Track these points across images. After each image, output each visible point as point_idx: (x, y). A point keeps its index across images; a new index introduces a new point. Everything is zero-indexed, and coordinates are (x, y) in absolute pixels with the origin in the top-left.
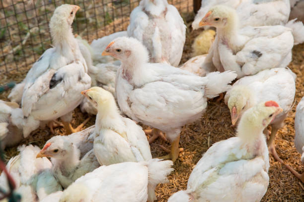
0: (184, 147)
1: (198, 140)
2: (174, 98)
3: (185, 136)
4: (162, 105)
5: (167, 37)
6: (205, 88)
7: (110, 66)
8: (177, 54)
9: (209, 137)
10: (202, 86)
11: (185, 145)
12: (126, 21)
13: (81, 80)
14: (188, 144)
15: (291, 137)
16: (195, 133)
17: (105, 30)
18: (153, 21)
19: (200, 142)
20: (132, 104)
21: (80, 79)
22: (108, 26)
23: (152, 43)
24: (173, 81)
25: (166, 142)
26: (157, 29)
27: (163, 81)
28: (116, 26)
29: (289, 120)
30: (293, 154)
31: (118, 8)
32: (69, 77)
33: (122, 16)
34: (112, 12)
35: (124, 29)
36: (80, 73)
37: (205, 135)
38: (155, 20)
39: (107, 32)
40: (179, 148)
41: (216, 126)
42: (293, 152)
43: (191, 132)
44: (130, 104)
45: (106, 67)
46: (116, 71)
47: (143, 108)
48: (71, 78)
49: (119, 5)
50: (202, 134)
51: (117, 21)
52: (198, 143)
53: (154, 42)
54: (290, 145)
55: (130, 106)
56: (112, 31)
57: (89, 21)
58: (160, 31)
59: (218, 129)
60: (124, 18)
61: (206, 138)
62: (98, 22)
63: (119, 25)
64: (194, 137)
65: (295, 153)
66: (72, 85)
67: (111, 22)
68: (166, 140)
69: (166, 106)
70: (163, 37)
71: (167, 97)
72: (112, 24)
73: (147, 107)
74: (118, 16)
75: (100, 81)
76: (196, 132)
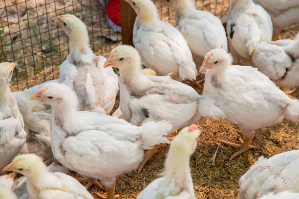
0: (120, 194)
1: (133, 186)
2: (108, 148)
3: (120, 182)
4: (96, 154)
5: (100, 83)
6: (140, 138)
7: (43, 114)
8: (111, 100)
9: (144, 182)
10: (138, 136)
11: (121, 191)
12: (56, 70)
13: (18, 136)
14: (123, 190)
15: (223, 179)
16: (130, 179)
17: (36, 78)
18: (84, 68)
19: (136, 188)
20: (66, 153)
21: (17, 133)
22: (38, 75)
23: (85, 89)
24: (108, 130)
25: (102, 190)
26: (89, 76)
27: (98, 129)
28: (46, 75)
29: (220, 162)
30: (226, 195)
31: (47, 57)
32: (6, 131)
33: (53, 64)
34: (41, 61)
35: (55, 77)
36: (17, 128)
37: (141, 180)
38: (86, 67)
39: (37, 81)
40: (115, 194)
41: (151, 171)
42: (226, 194)
43: (126, 178)
44: (64, 153)
45: (39, 115)
46: (48, 119)
47: (77, 157)
48: (8, 132)
49: (49, 54)
50: (137, 179)
51: (47, 70)
52: (133, 188)
53: (86, 88)
54: (223, 187)
55: (64, 154)
56: (43, 80)
57: (18, 70)
58: (92, 77)
59: (152, 174)
60: (54, 67)
61: (141, 183)
62: (28, 71)
63: (50, 73)
64: (130, 182)
65: (228, 195)
66: (8, 140)
67: (41, 71)
68: (102, 188)
69: (100, 155)
70: (95, 83)
71: (100, 146)
72: (42, 73)
73: (81, 156)
74: (48, 65)
75: (32, 130)
76: (131, 177)
